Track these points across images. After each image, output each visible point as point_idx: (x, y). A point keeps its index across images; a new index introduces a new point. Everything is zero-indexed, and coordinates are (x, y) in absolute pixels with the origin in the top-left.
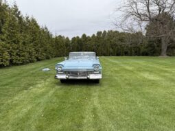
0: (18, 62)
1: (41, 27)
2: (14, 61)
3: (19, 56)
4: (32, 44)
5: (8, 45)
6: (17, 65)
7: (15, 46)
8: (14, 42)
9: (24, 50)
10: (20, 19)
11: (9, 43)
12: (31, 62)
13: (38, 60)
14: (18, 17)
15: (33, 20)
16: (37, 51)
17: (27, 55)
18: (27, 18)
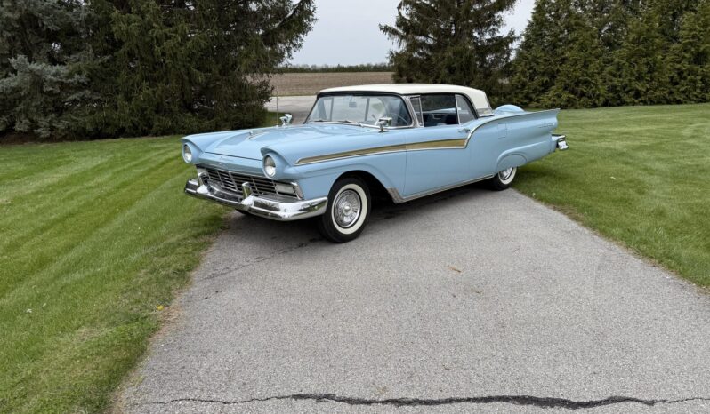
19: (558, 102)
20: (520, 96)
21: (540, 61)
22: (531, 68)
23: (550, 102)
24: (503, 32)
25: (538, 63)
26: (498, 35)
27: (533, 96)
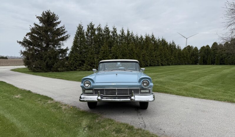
0: (152, 65)
1: (169, 43)
2: (151, 64)
3: (153, 62)
4: (159, 57)
5: (149, 58)
6: (152, 66)
7: (152, 58)
8: (152, 56)
9: (156, 60)
10: (155, 42)
11: (149, 57)
12: (158, 65)
13: (162, 65)
14: (154, 41)
15: (163, 40)
16: (162, 60)
17: (156, 62)
18: (159, 40)
19: (87, 68)
20: (73, 67)
21: (78, 57)
22: (75, 59)
23: (85, 69)
24: (63, 48)
25: (78, 58)
26: (61, 48)
27: (77, 67)
